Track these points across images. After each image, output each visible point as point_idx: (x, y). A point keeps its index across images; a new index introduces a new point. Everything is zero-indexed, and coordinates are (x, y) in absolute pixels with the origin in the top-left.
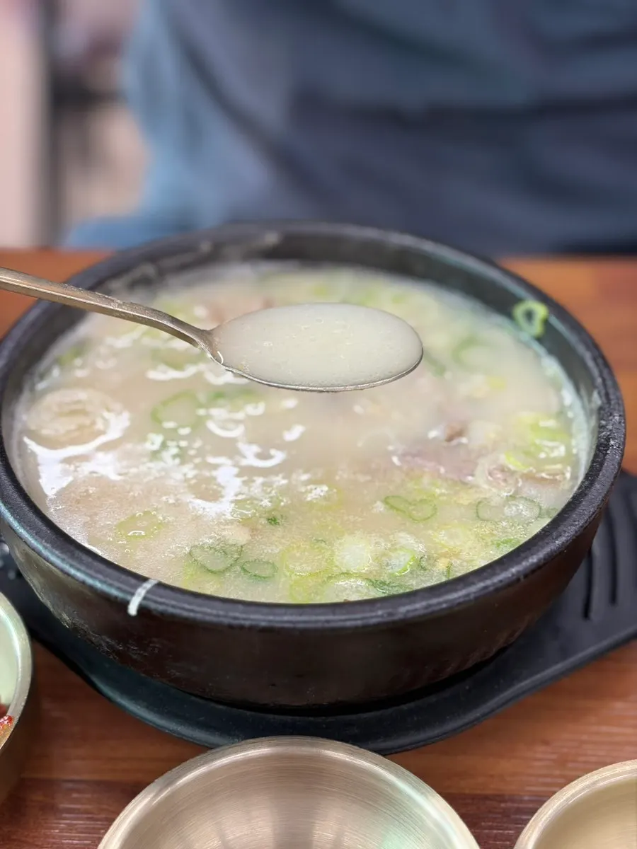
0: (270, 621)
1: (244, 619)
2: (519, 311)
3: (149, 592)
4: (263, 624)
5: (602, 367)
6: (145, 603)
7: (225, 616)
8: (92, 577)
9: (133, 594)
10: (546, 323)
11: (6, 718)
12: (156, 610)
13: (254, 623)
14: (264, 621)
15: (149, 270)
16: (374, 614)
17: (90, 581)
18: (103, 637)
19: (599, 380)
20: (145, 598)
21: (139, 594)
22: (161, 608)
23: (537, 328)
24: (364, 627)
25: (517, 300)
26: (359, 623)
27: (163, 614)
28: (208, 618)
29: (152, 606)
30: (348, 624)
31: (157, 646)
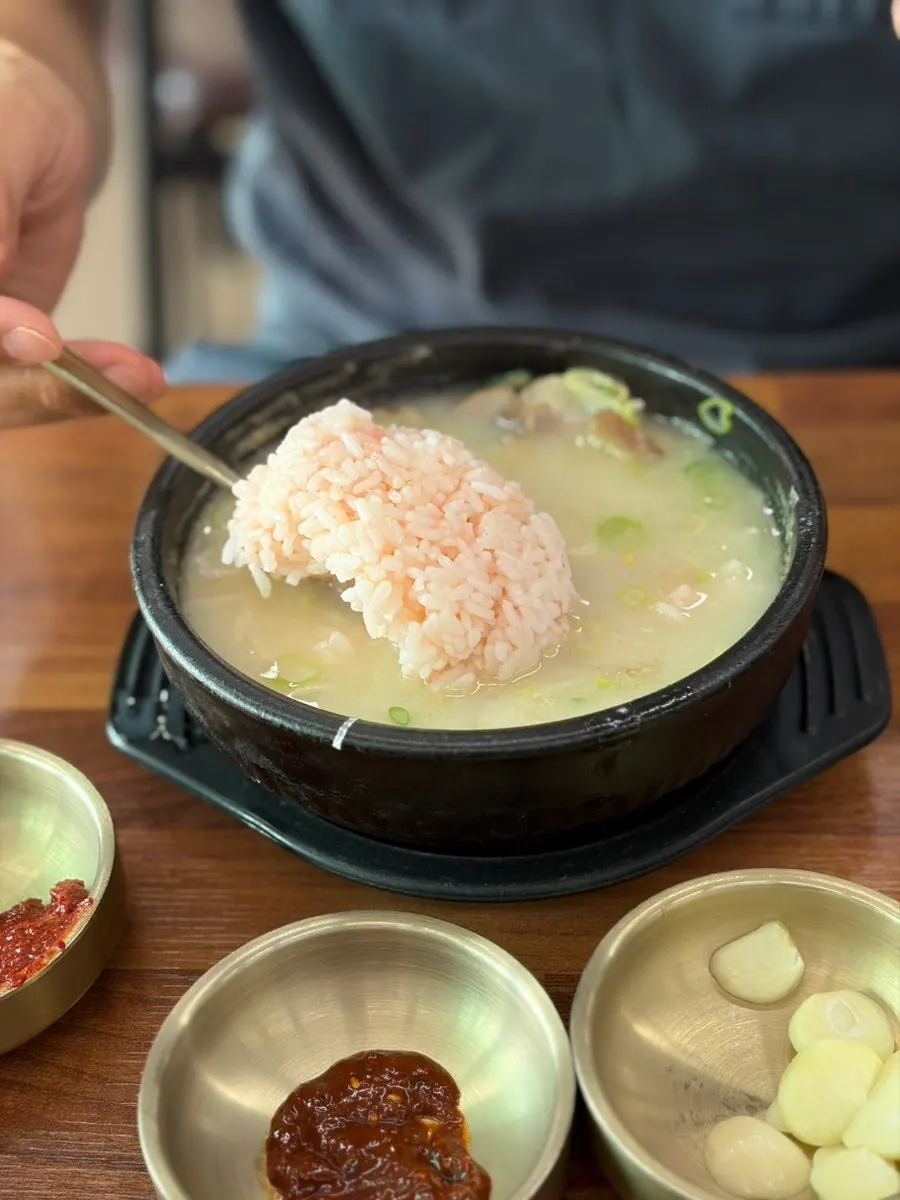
0: (478, 747)
1: (452, 747)
2: (704, 409)
3: (350, 730)
4: (471, 750)
5: (798, 461)
6: (349, 740)
7: (432, 746)
8: (290, 721)
9: (335, 734)
10: (734, 418)
11: (87, 900)
12: (361, 747)
13: (462, 750)
14: (472, 747)
15: (292, 398)
16: (582, 731)
17: (288, 725)
18: (303, 785)
19: (795, 477)
20: (347, 736)
21: (341, 732)
22: (365, 744)
23: (723, 426)
24: (573, 744)
25: (702, 397)
26: (568, 741)
27: (367, 750)
28: (414, 750)
29: (356, 743)
30: (556, 743)
31: (362, 786)
